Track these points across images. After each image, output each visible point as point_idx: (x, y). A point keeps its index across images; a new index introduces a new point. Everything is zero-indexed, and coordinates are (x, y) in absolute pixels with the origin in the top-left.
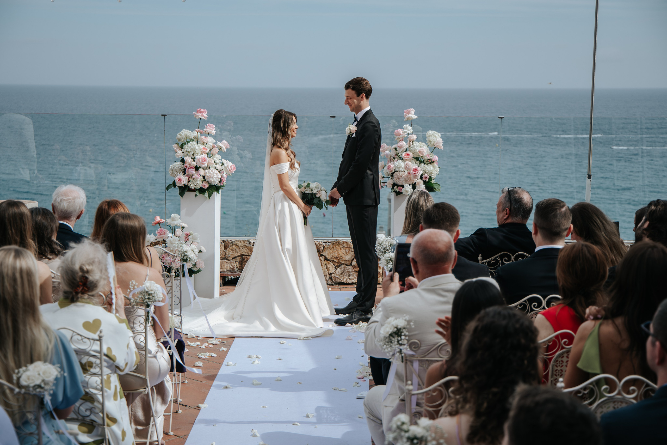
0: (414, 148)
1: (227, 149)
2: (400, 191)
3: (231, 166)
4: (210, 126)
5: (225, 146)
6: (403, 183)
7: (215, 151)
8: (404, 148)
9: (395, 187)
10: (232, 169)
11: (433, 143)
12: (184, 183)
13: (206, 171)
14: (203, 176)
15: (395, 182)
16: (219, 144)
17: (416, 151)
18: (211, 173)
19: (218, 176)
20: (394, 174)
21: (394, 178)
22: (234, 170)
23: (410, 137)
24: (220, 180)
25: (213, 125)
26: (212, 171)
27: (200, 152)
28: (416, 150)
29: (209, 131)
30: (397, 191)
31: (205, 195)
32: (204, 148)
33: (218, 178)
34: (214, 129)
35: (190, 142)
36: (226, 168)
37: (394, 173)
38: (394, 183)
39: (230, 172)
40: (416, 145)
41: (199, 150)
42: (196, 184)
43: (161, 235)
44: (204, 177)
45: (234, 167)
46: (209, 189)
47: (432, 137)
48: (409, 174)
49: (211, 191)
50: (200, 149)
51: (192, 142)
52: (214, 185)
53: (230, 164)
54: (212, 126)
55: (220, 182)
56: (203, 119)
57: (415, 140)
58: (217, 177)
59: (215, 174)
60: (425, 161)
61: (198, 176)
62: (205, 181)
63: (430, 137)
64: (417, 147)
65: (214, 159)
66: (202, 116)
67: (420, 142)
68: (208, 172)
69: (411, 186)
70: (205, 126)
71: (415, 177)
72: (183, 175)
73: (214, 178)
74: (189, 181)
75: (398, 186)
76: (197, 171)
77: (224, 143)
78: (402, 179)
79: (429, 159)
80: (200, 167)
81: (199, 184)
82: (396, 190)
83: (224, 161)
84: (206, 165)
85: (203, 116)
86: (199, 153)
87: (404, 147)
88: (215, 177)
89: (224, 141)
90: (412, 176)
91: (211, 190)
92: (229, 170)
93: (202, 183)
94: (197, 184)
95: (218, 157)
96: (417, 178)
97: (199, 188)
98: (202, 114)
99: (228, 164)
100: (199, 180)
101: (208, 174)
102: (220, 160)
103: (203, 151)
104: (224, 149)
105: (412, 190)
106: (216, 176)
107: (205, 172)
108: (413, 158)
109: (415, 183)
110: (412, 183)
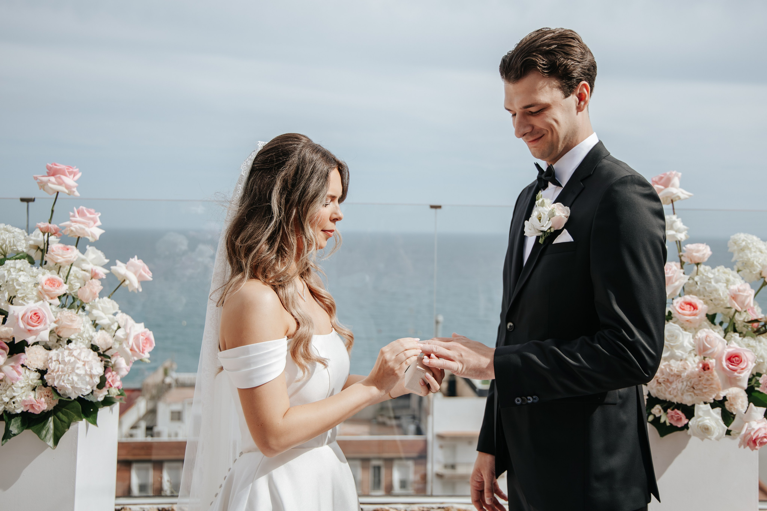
0: (709, 287)
1: (143, 283)
2: (675, 424)
3: (137, 338)
4: (81, 214)
5: (135, 273)
6: (687, 400)
7: (88, 290)
8: (677, 283)
9: (657, 410)
10: (138, 347)
11: (758, 269)
13: (53, 353)
14: (38, 370)
15: (654, 393)
16: (120, 268)
17: (715, 295)
18: (67, 359)
19: (91, 368)
22: (149, 349)
23: (692, 250)
24: (97, 381)
25: (92, 211)
26: (71, 354)
27: (35, 293)
28: (716, 290)
29: (75, 227)
30: (665, 422)
31: (44, 432)
32: (52, 282)
33: (92, 376)
34: (99, 223)
35: (7, 262)
36: (121, 344)
38: (649, 395)
39: (133, 355)
40: (711, 276)
41: (30, 285)
42: (6, 400)
44: (42, 372)
45: (147, 339)
46: (60, 410)
47: (753, 254)
48: (705, 368)
49: (64, 418)
50: (36, 284)
51: (13, 261)
52: (79, 399)
53: (139, 328)
54: (91, 213)
55: (102, 385)
56: (64, 192)
57: (706, 259)
58: (86, 374)
59: (80, 364)
60: (739, 327)
61: (14, 372)
62: (45, 385)
63: (747, 252)
64: (717, 281)
65: (95, 312)
66: (60, 184)
67: (721, 268)
68: (58, 355)
69: (718, 410)
70: (71, 214)
71: (732, 381)
73: (76, 378)
75: (667, 405)
76: (16, 356)
77: (134, 265)
78: (678, 385)
79: (756, 321)
80: (25, 344)
81: (18, 399)
82: (662, 420)
83: (122, 318)
84: (44, 336)
85: (64, 182)
86: (29, 296)
87: (676, 281)
88: (78, 375)
89: (135, 261)
90: (716, 376)
91: (66, 414)
92: (128, 349)
93: (32, 394)
94: (14, 397)
95: (108, 306)
96: (739, 383)
97: (19, 411)
98: (60, 178)
99: (128, 331)
100: (19, 384)
101: (53, 366)
102: (115, 314)
103: (46, 291)
104: (131, 283)
105: (722, 423)
106: (81, 372)
107: (48, 355)
108: (707, 315)
109: (725, 398)
110: (714, 399)
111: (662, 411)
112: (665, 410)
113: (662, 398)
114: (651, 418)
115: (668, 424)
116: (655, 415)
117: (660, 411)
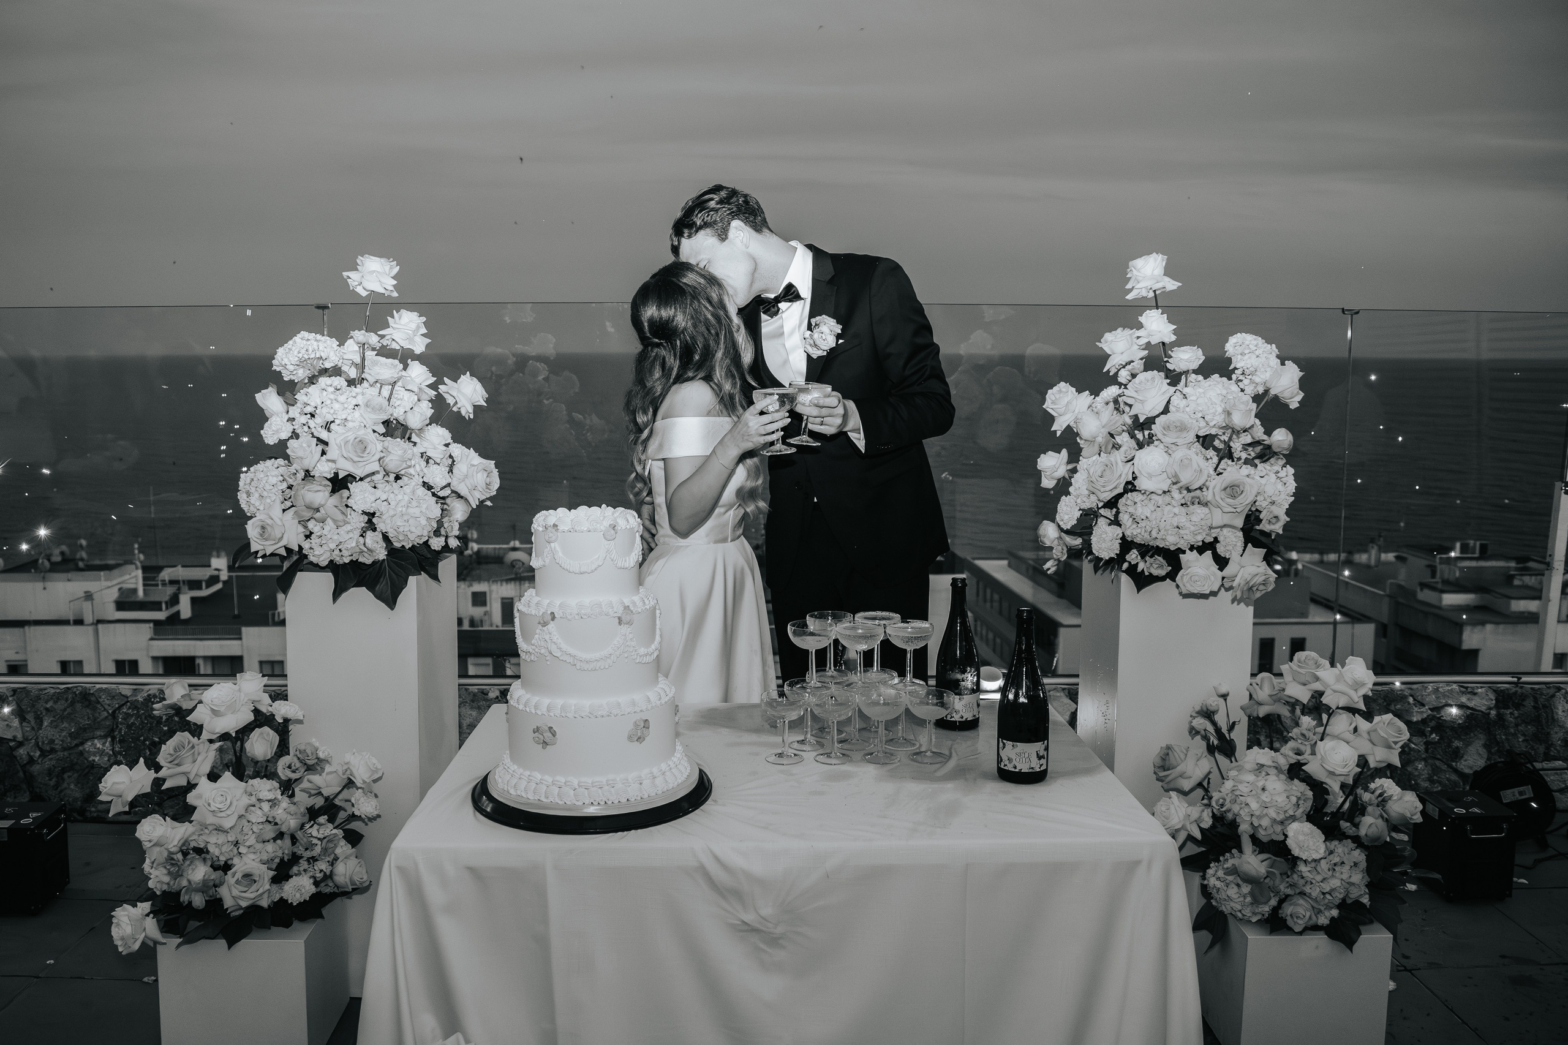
1: (476, 407)
2: (1154, 573)
4: (402, 318)
5: (467, 395)
6: (1171, 541)
7: (415, 415)
9: (1133, 556)
12: (284, 543)
13: (379, 491)
14: (364, 513)
15: (1129, 536)
16: (450, 388)
20: (1122, 501)
21: (1124, 518)
24: (434, 526)
25: (417, 315)
30: (1143, 571)
34: (422, 330)
35: (323, 380)
37: (1120, 496)
38: (1123, 538)
42: (333, 546)
43: (178, 765)
44: (369, 516)
46: (393, 563)
47: (1248, 358)
49: (399, 572)
51: (327, 378)
52: (414, 547)
54: (413, 317)
55: (437, 533)
56: (378, 294)
57: (1197, 367)
58: (423, 516)
62: (374, 530)
63: (1241, 356)
68: (388, 494)
69: (1209, 554)
70: (391, 320)
72: (284, 511)
74: (308, 537)
75: (1146, 550)
76: (338, 494)
77: (466, 385)
80: (350, 478)
81: (347, 545)
82: (1139, 569)
83: (457, 449)
89: (467, 378)
91: (400, 567)
93: (360, 541)
94: (341, 543)
95: (439, 435)
97: (349, 560)
100: (347, 528)
102: (447, 445)
104: (461, 408)
108: (1198, 437)
109: (1216, 540)
110: (1203, 541)
111: (1139, 557)
112: (1143, 557)
113: (1138, 540)
114: (1125, 566)
115: (1147, 574)
116: (1130, 563)
117: (1137, 557)
